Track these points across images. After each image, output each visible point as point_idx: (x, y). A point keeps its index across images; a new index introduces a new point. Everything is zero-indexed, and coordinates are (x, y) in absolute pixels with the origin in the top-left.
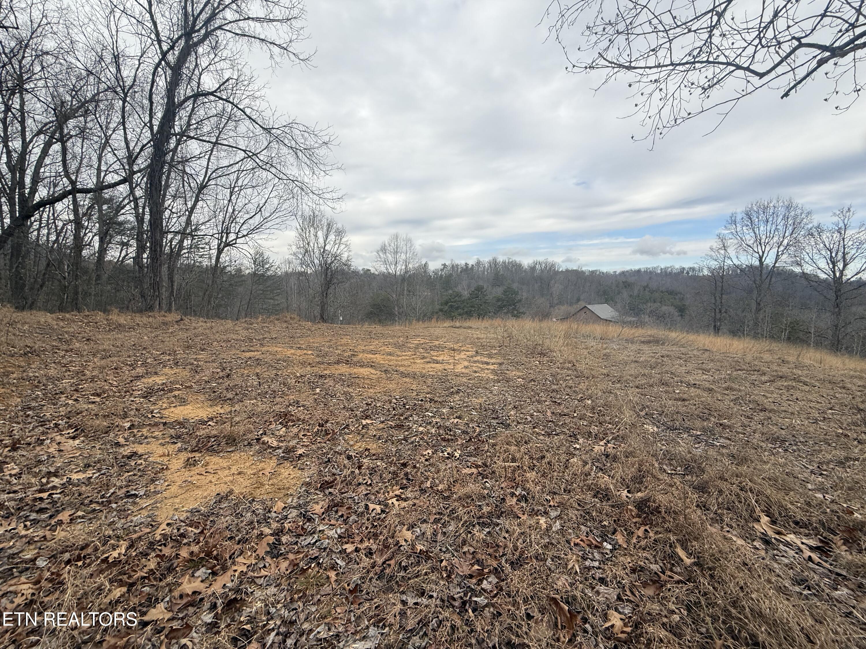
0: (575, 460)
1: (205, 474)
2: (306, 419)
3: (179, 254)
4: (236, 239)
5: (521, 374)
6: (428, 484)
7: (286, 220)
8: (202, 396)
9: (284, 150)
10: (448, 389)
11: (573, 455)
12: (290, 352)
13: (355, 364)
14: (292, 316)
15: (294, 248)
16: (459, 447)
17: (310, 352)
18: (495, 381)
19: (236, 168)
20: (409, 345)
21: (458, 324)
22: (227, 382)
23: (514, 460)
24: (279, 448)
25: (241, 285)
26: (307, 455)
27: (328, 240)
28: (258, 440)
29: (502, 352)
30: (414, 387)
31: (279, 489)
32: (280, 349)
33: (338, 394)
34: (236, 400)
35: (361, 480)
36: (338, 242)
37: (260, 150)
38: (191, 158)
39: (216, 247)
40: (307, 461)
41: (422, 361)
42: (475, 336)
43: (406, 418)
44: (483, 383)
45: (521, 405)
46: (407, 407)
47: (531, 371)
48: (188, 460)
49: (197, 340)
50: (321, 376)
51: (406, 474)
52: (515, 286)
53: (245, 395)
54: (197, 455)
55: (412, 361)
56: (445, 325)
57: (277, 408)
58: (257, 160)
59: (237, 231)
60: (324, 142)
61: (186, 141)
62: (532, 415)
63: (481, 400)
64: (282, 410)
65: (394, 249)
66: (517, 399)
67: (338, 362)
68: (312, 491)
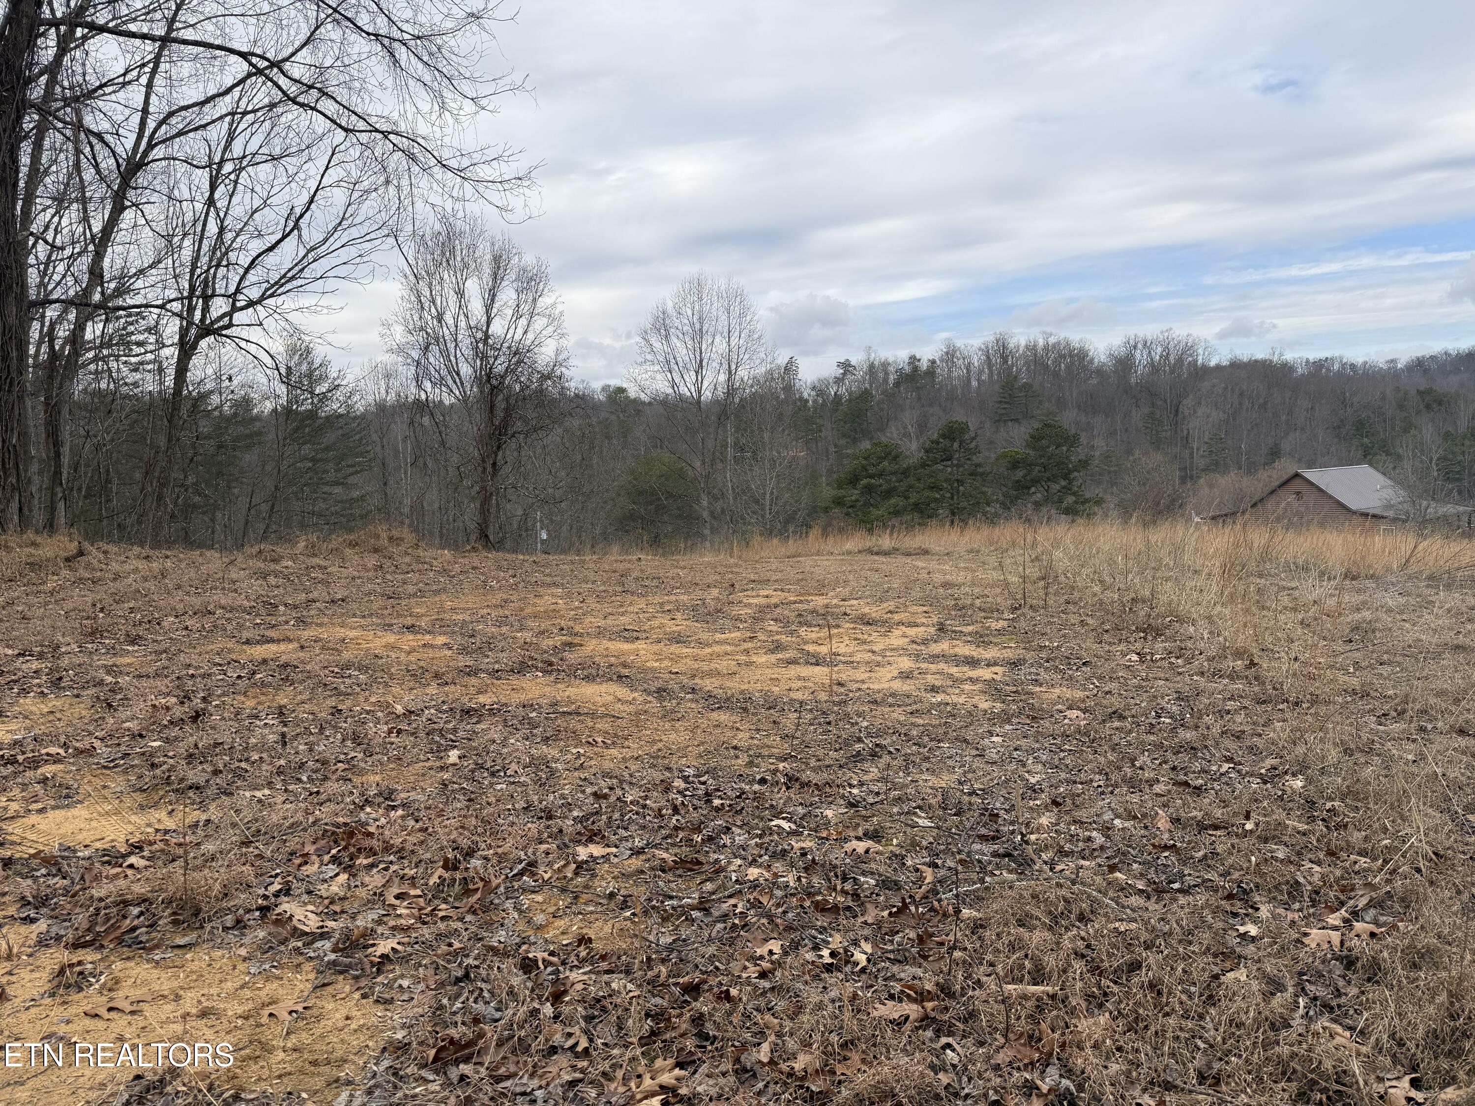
0: (1241, 974)
1: (107, 1015)
2: (409, 847)
3: (72, 365)
4: (230, 314)
5: (1079, 694)
6: (764, 1053)
7: (370, 252)
8: (120, 779)
9: (360, 45)
10: (847, 743)
11: (1234, 959)
12: (384, 641)
13: (572, 673)
14: (395, 533)
15: (399, 334)
16: (867, 932)
17: (441, 640)
18: (993, 718)
19: (225, 105)
20: (736, 611)
21: (886, 542)
22: (192, 737)
23: (1038, 976)
24: (323, 936)
25: (249, 447)
26: (405, 959)
27: (496, 305)
28: (264, 910)
29: (1023, 624)
30: (742, 738)
31: (315, 1063)
32: (352, 634)
33: (514, 767)
34: (212, 791)
35: (558, 1039)
36: (525, 308)
37: (291, 50)
38: (101, 86)
39: (176, 339)
40: (402, 976)
41: (773, 658)
42: (938, 578)
43: (710, 839)
44: (957, 723)
45: (1074, 796)
46: (717, 802)
47: (1113, 686)
48: (61, 972)
49: (120, 610)
50: (467, 712)
51: (698, 1020)
52: (1068, 419)
53: (239, 774)
54: (89, 956)
55: (743, 658)
56: (849, 545)
57: (324, 814)
58: (283, 81)
59: (232, 289)
60: (472, 15)
61: (85, 38)
62: (1106, 829)
63: (946, 780)
64: (341, 820)
65: (692, 325)
66: (1063, 775)
67: (521, 668)
68: (412, 1069)
